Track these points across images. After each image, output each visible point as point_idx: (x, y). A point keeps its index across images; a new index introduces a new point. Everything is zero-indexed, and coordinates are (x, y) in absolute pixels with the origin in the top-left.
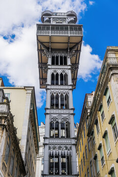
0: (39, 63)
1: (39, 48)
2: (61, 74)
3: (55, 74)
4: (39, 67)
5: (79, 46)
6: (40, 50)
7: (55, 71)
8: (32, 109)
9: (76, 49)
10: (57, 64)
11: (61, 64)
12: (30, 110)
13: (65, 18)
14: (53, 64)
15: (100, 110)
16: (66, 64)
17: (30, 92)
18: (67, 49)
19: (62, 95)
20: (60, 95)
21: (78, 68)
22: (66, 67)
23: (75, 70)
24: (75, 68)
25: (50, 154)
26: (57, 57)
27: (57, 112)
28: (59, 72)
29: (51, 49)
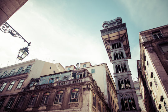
0: (106, 50)
1: (105, 42)
2: (119, 53)
3: (115, 54)
4: (107, 52)
5: (126, 35)
6: (105, 43)
7: (115, 52)
8: (107, 75)
9: (125, 37)
10: (116, 48)
11: (118, 47)
12: (107, 76)
13: (115, 22)
14: (113, 48)
15: (145, 70)
16: (120, 47)
17: (105, 66)
18: (120, 38)
19: (121, 65)
20: (120, 65)
21: (129, 47)
22: (121, 48)
23: (128, 49)
24: (128, 47)
25: (121, 99)
26: (115, 44)
27: (121, 75)
28: (117, 52)
29: (111, 41)
